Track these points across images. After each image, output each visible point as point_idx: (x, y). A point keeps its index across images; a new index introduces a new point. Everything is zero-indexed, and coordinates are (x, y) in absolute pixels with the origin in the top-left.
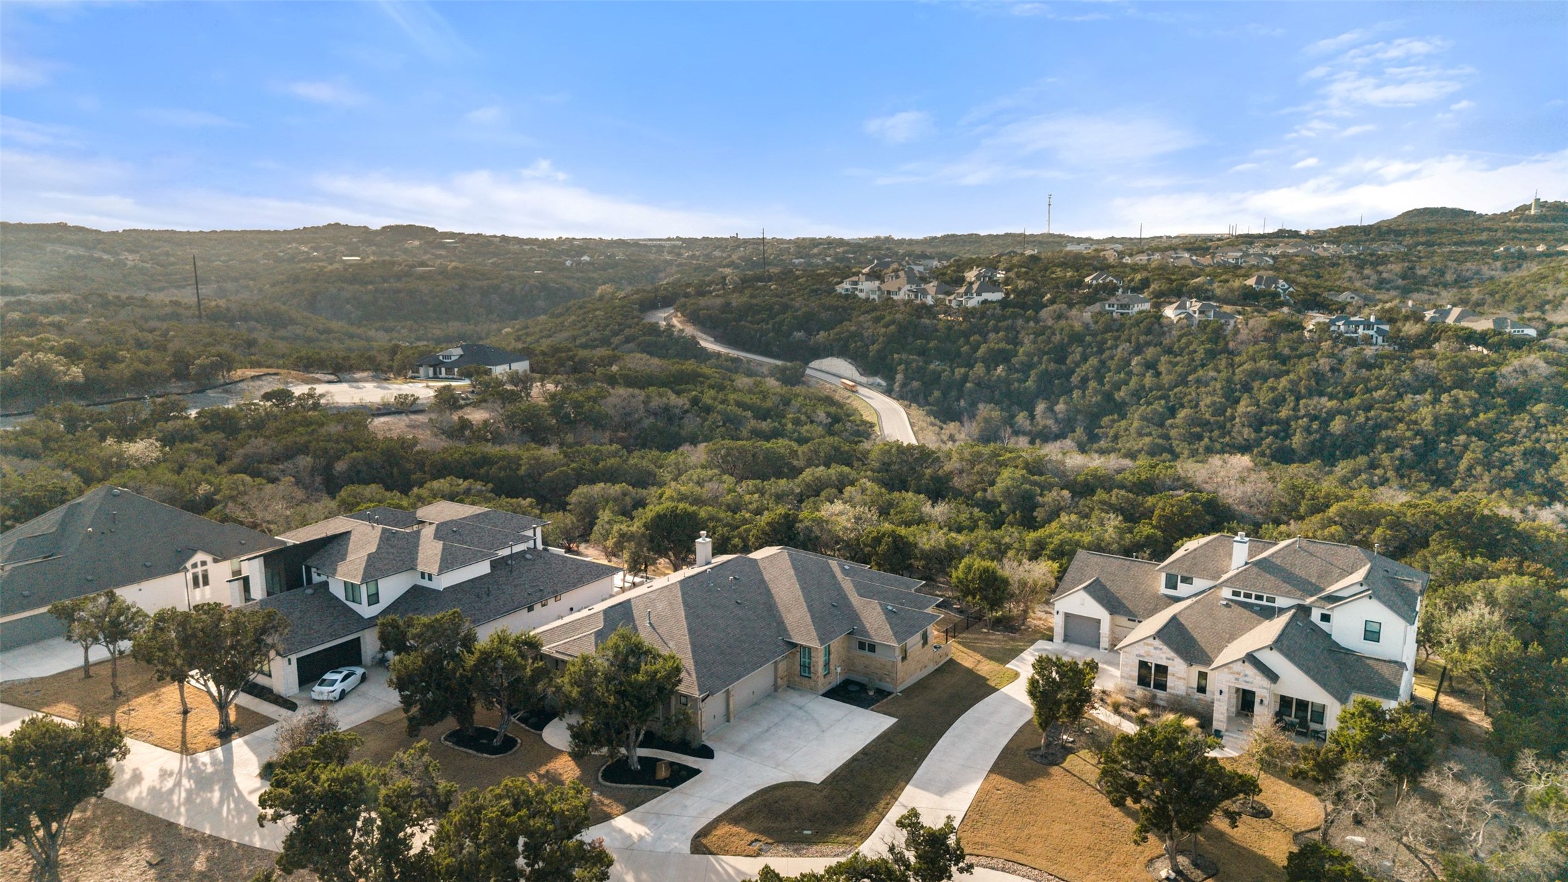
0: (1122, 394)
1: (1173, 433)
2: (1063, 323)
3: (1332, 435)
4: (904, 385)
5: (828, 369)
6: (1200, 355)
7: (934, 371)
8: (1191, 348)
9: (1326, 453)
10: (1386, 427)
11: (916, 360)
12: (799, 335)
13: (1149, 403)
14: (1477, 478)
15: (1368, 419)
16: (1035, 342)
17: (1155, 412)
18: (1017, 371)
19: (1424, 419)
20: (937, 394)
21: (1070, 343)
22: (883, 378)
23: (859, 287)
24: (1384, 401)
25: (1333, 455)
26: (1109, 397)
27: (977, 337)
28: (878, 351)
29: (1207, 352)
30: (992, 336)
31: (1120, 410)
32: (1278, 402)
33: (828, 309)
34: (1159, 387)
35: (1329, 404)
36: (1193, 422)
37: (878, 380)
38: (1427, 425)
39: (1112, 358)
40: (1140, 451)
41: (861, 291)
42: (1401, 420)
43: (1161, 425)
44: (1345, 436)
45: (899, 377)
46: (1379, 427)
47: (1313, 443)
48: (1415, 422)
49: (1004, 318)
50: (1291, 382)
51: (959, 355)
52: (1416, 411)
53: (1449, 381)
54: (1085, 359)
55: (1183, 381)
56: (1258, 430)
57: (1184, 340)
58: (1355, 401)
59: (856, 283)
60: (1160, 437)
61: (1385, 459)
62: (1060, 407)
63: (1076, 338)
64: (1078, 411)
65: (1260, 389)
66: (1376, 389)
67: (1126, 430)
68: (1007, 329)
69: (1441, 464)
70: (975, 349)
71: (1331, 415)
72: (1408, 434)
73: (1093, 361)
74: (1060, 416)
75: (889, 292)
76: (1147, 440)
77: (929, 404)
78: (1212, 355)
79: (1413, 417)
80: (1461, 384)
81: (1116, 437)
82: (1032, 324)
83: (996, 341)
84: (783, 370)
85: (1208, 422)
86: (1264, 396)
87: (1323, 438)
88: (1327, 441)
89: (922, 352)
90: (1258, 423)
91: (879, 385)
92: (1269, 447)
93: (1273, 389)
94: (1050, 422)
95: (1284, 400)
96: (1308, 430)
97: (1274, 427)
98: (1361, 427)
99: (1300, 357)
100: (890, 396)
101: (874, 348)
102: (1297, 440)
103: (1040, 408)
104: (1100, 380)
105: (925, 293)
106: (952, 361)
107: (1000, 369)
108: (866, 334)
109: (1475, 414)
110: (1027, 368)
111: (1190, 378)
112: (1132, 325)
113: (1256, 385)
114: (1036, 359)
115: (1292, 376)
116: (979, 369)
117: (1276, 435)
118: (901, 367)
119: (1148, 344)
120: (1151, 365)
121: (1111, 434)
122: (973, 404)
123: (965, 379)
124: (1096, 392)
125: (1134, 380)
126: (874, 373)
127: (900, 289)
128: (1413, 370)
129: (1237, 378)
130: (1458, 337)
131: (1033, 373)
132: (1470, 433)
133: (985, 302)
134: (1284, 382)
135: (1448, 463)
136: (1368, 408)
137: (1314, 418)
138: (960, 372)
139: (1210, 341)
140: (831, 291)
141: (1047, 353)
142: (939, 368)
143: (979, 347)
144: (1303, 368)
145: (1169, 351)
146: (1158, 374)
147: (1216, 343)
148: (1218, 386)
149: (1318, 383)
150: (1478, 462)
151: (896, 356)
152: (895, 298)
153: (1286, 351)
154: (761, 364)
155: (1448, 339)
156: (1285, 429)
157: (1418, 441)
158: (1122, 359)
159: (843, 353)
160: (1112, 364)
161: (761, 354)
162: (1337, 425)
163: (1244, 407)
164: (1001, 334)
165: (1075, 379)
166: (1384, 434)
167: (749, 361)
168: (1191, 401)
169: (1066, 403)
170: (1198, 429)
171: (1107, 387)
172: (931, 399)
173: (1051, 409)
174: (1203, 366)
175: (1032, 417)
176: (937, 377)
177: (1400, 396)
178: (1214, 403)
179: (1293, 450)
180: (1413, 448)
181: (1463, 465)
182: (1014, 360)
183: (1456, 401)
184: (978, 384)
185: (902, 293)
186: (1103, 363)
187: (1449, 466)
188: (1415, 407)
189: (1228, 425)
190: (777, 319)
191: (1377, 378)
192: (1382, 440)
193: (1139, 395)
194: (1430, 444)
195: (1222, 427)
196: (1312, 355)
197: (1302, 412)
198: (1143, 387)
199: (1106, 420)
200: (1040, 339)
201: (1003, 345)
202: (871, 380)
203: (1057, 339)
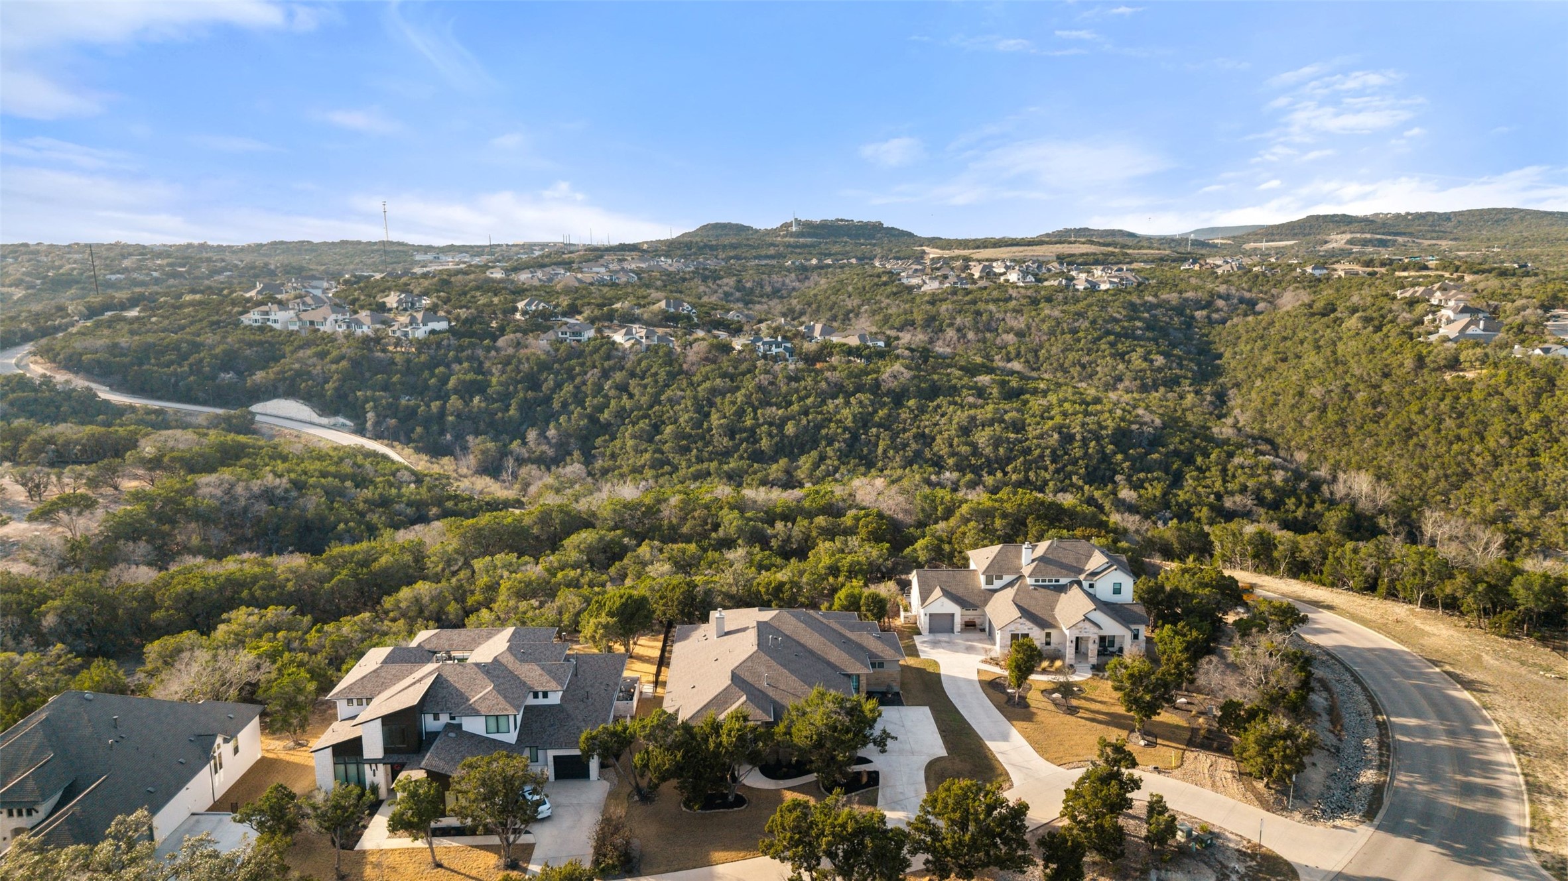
0: (606, 416)
1: (666, 448)
2: (523, 352)
3: (788, 437)
4: (377, 424)
5: (275, 412)
6: (662, 375)
7: (407, 407)
8: (653, 371)
9: (787, 451)
10: (823, 427)
11: (385, 398)
12: (228, 377)
13: (634, 424)
14: (892, 459)
15: (809, 422)
16: (503, 372)
17: (642, 430)
18: (495, 401)
19: (846, 419)
20: (419, 430)
21: (540, 371)
22: (347, 417)
23: (272, 317)
24: (814, 406)
25: (792, 452)
26: (593, 419)
27: (442, 369)
28: (336, 389)
29: (668, 373)
30: (456, 367)
31: (609, 431)
32: (740, 413)
33: (250, 345)
34: (640, 408)
35: (780, 412)
36: (680, 435)
37: (341, 420)
38: (849, 423)
39: (584, 383)
40: (643, 466)
41: (275, 321)
42: (830, 421)
43: (650, 440)
44: (797, 436)
45: (370, 415)
46: (819, 427)
47: (776, 444)
48: (840, 421)
49: (461, 349)
50: (745, 395)
51: (426, 387)
52: (839, 412)
53: (851, 388)
54: (559, 386)
55: (656, 401)
56: (732, 438)
57: (643, 364)
58: (795, 407)
59: (267, 313)
60: (655, 452)
61: (830, 451)
62: (552, 432)
63: (544, 366)
64: (570, 436)
65: (722, 404)
66: (807, 397)
67: (621, 449)
68: (469, 359)
69: (865, 451)
70: (444, 380)
71: (784, 421)
72: (839, 431)
73: (568, 388)
74: (554, 441)
75: (312, 323)
76: (647, 456)
77: (414, 441)
78: (672, 376)
79: (838, 417)
80: (859, 389)
81: (613, 456)
82: (493, 353)
83: (460, 374)
84: (228, 419)
85: (691, 435)
86: (729, 410)
87: (782, 440)
88: (786, 441)
89: (385, 388)
90: (731, 432)
91: (344, 425)
92: (746, 451)
93: (734, 403)
94: (545, 447)
95: (744, 411)
96: (770, 435)
97: (745, 435)
98: (806, 428)
99: (744, 374)
100: (364, 436)
101: (330, 386)
102: (765, 443)
103: (532, 435)
104: (581, 403)
105: (359, 324)
106: (421, 393)
107: (476, 400)
108: (315, 372)
109: (875, 411)
110: (505, 398)
111: (663, 398)
112: (592, 353)
113: (718, 400)
114: (511, 388)
115: (743, 391)
116: (454, 402)
117: (746, 440)
118: (369, 406)
119: (613, 369)
120: (623, 388)
121: (608, 453)
122: (460, 437)
123: (442, 413)
124: (581, 417)
125: (613, 402)
126: (336, 413)
127: (325, 319)
128: (826, 379)
129: (700, 395)
130: (843, 352)
131: (514, 403)
132: (879, 425)
133: (433, 332)
134: (740, 397)
135: (869, 450)
136: (806, 413)
137: (771, 424)
138: (435, 405)
139: (665, 364)
140: (237, 324)
141: (519, 382)
142: (412, 403)
143: (448, 380)
144: (749, 384)
145: (633, 375)
146: (631, 396)
147: (671, 365)
148: (689, 404)
149: (765, 396)
150: (889, 447)
151: (359, 394)
152: (322, 328)
153: (731, 370)
154: (191, 414)
155: (838, 354)
156: (752, 436)
157: (847, 436)
158: (594, 384)
159: (291, 392)
160: (588, 389)
161: (179, 401)
162: (790, 429)
163: (715, 420)
164: (466, 365)
165: (556, 405)
166: (824, 432)
167: (177, 411)
168: (669, 418)
169: (556, 429)
170: (685, 442)
171: (589, 410)
172: (414, 436)
173: (542, 434)
174: (667, 386)
175: (524, 443)
176: (412, 413)
177: (824, 402)
178: (691, 419)
179: (763, 452)
180: (844, 441)
181: (880, 451)
182: (490, 391)
183: (861, 402)
184: (459, 416)
185: (328, 322)
186: (577, 388)
187: (870, 452)
188: (837, 410)
189: (708, 437)
190: (192, 360)
191: (805, 388)
192: (823, 437)
193: (622, 414)
194: (855, 437)
195: (703, 438)
196: (751, 370)
197: (761, 421)
198: (623, 408)
199: (599, 441)
200: (509, 368)
201: (470, 376)
202: (333, 420)
203: (525, 367)
